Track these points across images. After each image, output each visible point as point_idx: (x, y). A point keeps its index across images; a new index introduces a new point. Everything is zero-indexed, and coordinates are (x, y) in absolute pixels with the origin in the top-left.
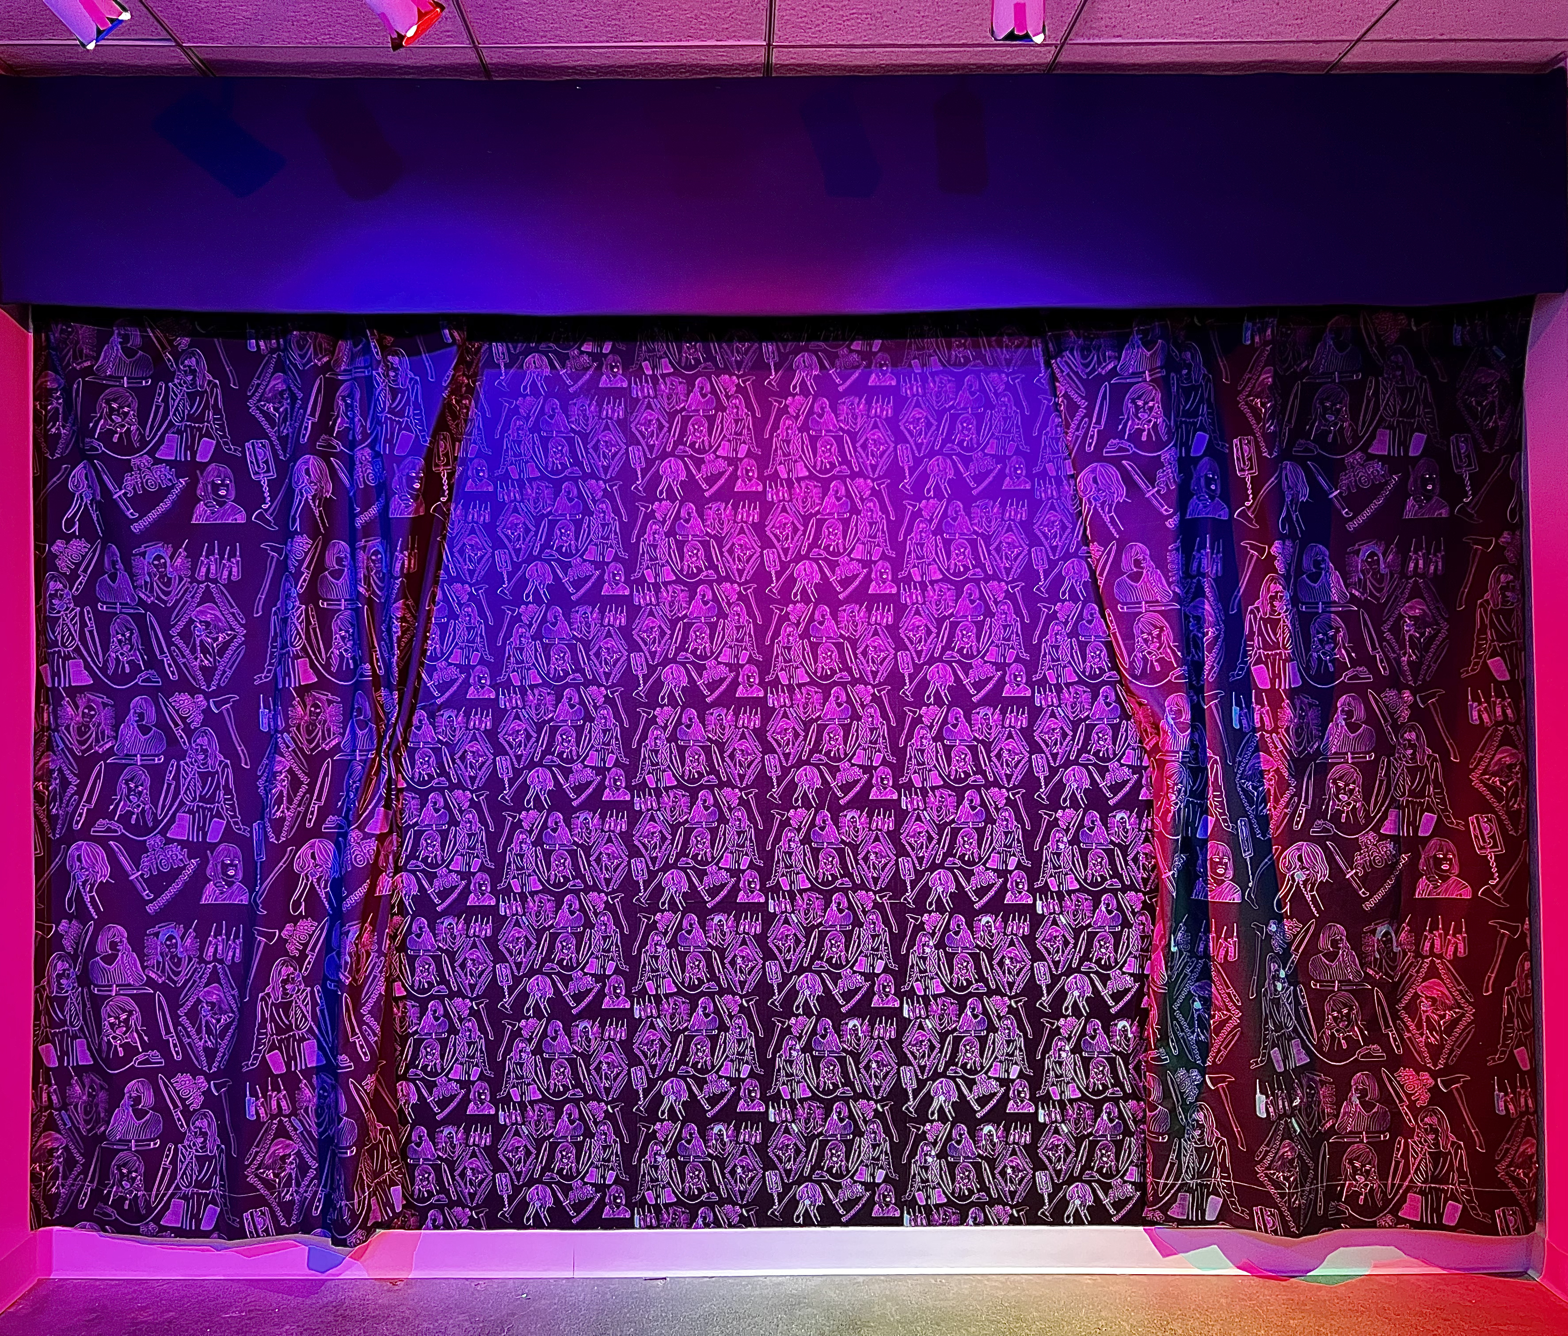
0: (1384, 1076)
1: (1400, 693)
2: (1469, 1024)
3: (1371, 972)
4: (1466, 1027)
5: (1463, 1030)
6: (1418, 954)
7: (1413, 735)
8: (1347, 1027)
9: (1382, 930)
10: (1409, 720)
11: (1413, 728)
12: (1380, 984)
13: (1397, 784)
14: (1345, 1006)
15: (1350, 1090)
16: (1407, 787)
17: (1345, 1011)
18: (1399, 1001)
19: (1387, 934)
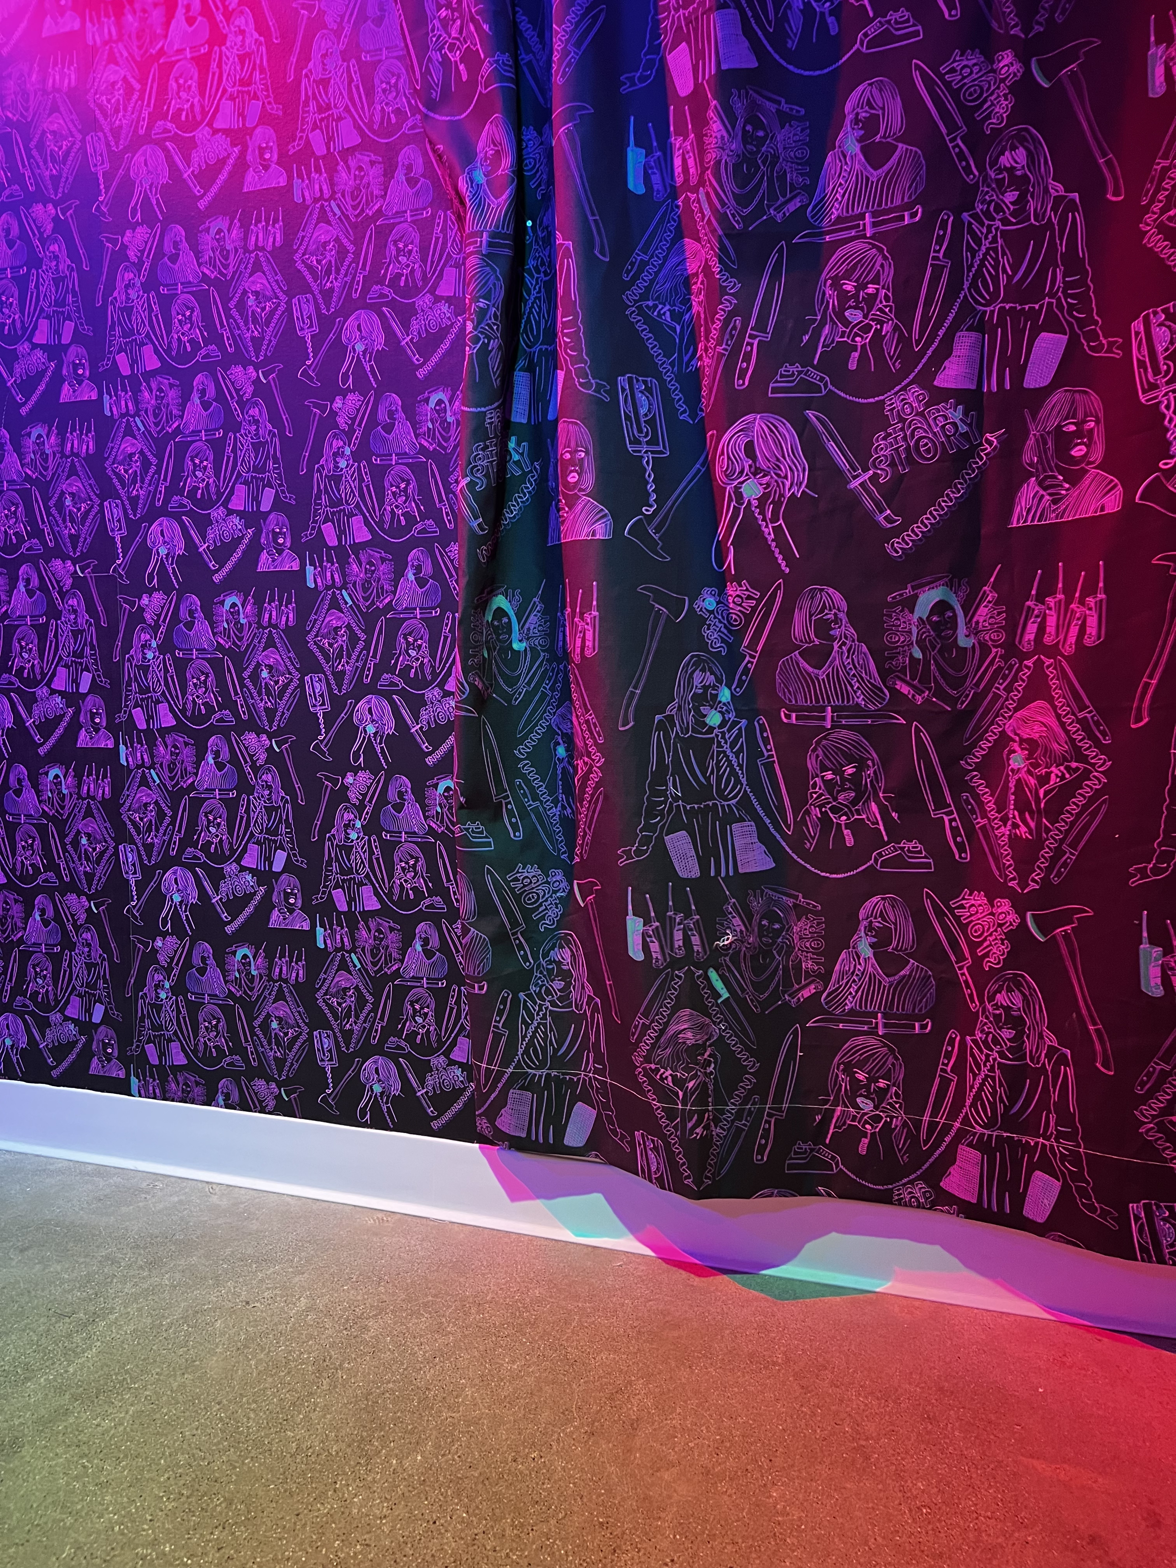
0: (928, 904)
1: (990, 59)
2: (1098, 794)
3: (905, 689)
4: (1091, 800)
5: (1085, 808)
6: (1011, 650)
7: (1021, 154)
8: (854, 802)
9: (928, 598)
10: (1012, 120)
11: (1020, 139)
12: (926, 715)
13: (979, 274)
14: (850, 759)
15: (855, 930)
16: (1003, 280)
17: (850, 770)
18: (969, 751)
19: (941, 607)
